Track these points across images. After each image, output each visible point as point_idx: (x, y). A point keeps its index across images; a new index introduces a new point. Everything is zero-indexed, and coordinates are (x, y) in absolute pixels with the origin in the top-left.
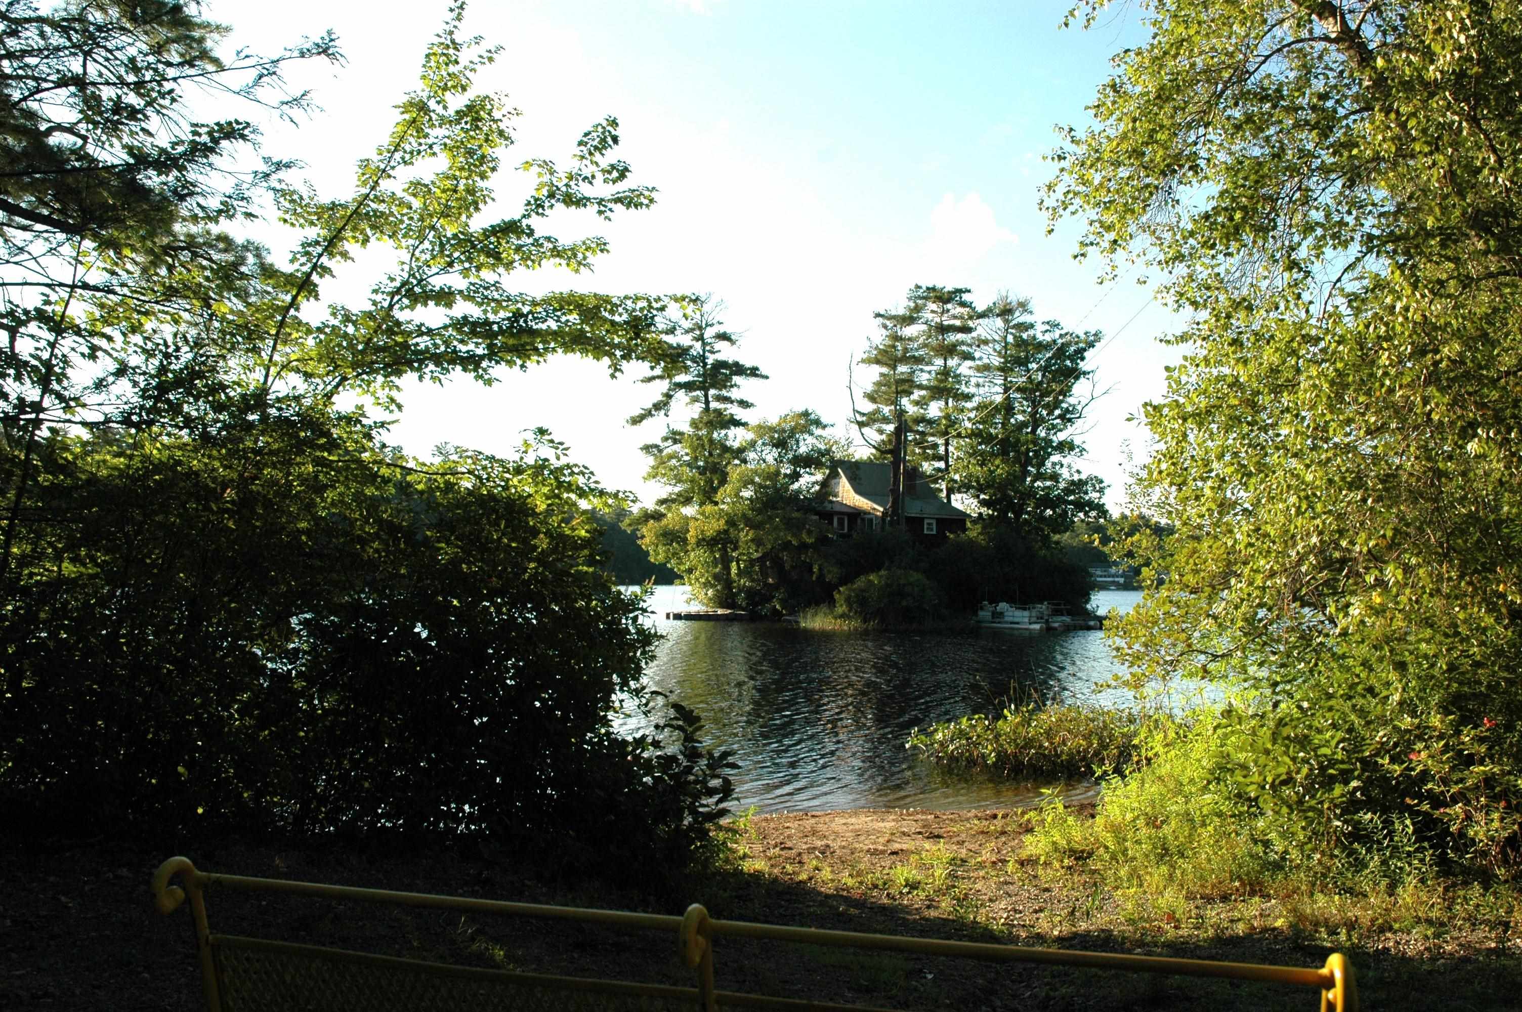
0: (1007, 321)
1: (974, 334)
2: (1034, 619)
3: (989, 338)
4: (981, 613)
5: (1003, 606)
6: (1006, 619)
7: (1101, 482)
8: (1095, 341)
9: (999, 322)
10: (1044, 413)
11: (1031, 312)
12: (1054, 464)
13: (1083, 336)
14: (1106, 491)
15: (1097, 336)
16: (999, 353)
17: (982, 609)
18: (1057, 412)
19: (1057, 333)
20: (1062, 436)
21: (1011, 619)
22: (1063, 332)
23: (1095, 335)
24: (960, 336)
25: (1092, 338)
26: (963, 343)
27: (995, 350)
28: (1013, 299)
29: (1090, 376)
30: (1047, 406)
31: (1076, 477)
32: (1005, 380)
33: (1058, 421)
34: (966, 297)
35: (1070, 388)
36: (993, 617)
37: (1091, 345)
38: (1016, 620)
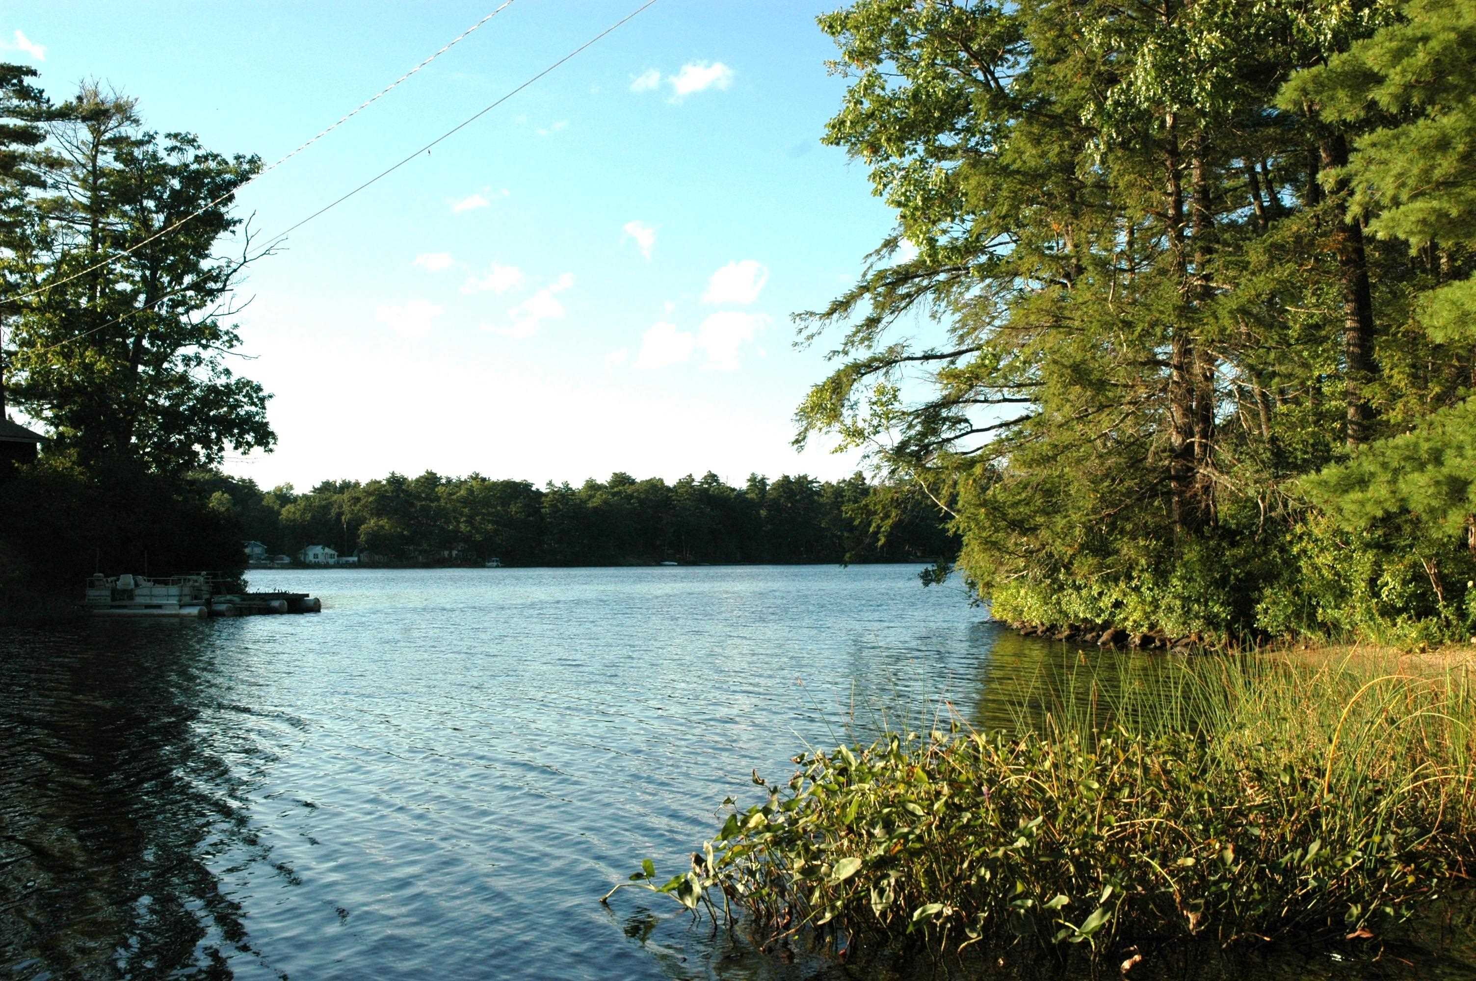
0: (97, 132)
1: (40, 147)
2: (187, 599)
3: (67, 156)
4: (92, 593)
5: (127, 580)
6: (139, 600)
7: (259, 389)
8: (253, 171)
9: (84, 133)
10: (166, 279)
11: (136, 122)
12: (187, 360)
13: (232, 162)
14: (267, 403)
15: (255, 164)
16: (84, 180)
17: (92, 585)
18: (188, 279)
19: (190, 154)
20: (196, 317)
21: (148, 601)
22: (200, 153)
23: (252, 161)
24: (17, 147)
25: (246, 167)
26: (23, 157)
27: (76, 178)
28: (107, 96)
29: (238, 228)
30: (170, 269)
31: (221, 381)
32: (94, 225)
33: (190, 293)
34: (28, 80)
35: (207, 245)
36: (113, 599)
37: (244, 177)
38: (155, 602)
